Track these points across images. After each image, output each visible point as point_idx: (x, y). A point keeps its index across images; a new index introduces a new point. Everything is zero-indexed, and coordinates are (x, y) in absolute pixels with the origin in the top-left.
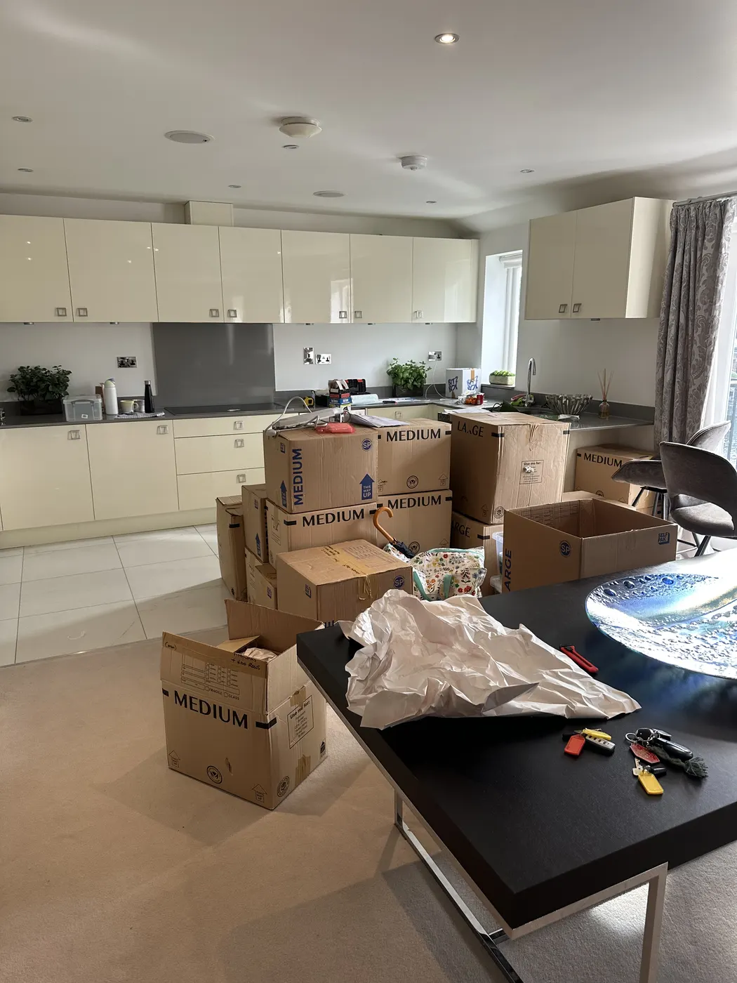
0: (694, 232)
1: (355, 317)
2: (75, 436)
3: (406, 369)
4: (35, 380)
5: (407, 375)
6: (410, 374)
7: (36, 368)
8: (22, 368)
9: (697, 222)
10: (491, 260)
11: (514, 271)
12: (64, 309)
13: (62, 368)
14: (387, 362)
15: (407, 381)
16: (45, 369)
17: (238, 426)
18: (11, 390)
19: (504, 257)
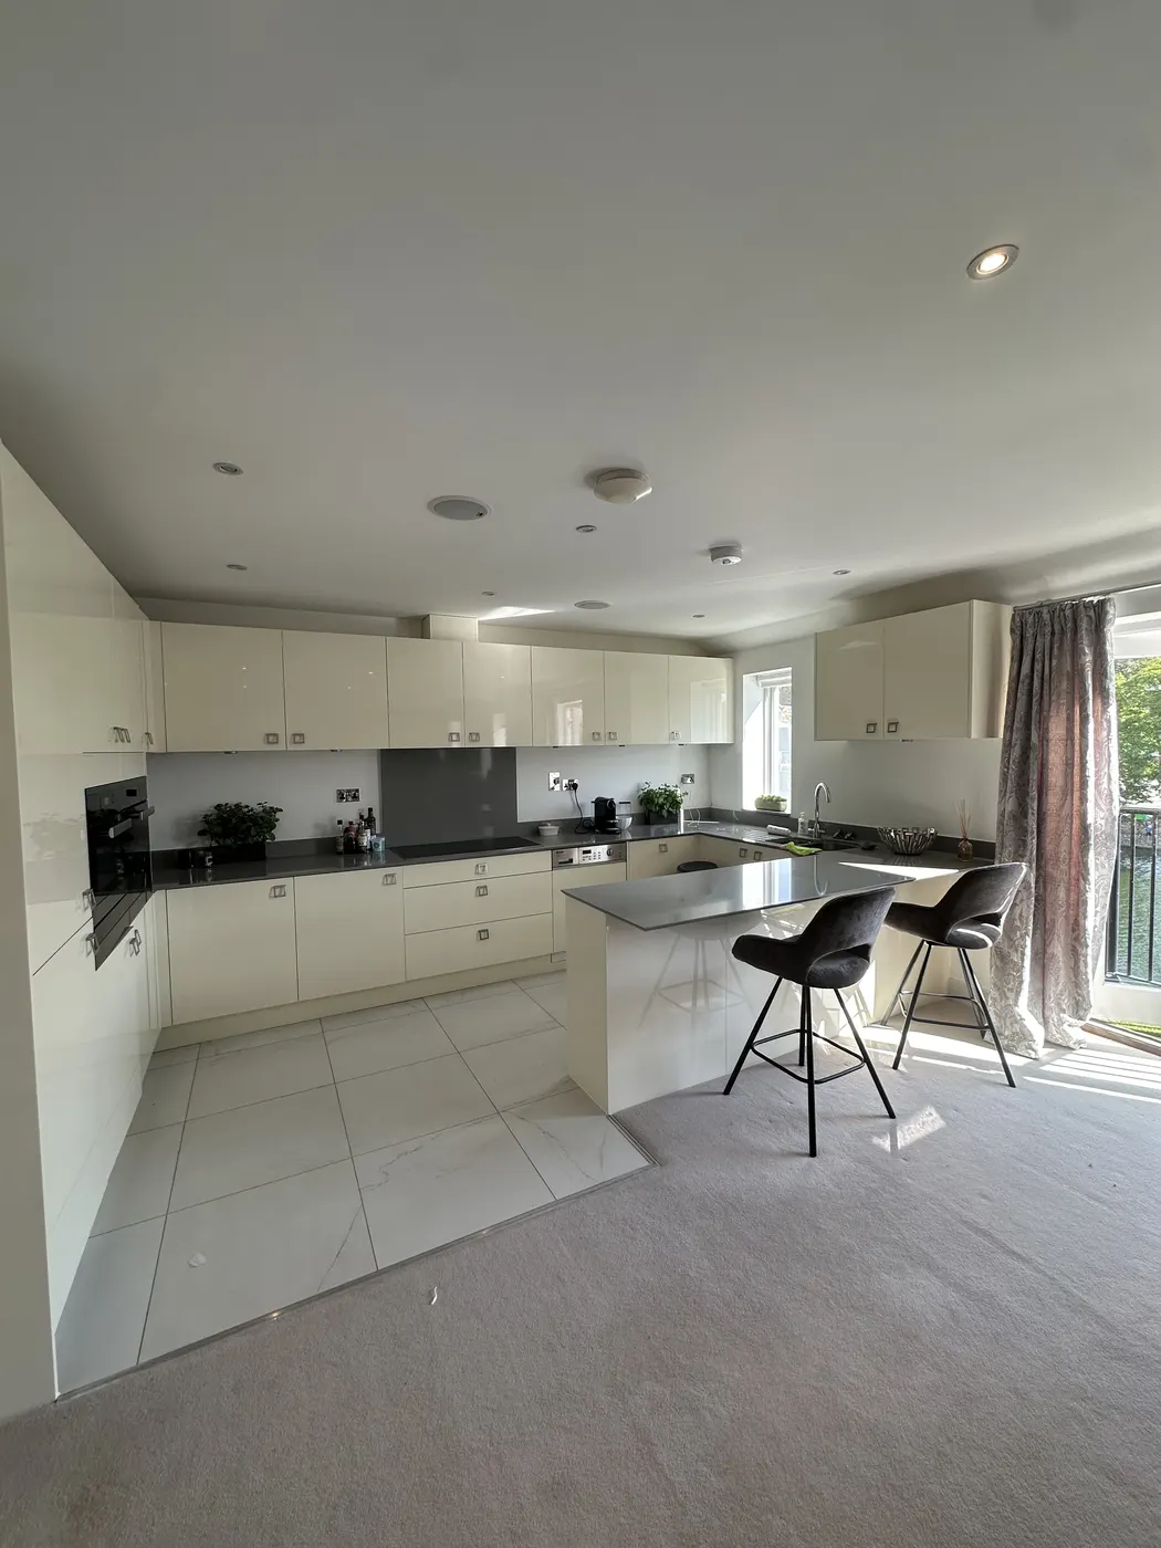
0: (1048, 638)
1: (610, 738)
2: (278, 893)
3: (661, 794)
4: (234, 821)
5: (661, 800)
6: (665, 799)
7: (237, 806)
8: (219, 806)
9: (1052, 626)
10: (747, 679)
11: (772, 690)
12: (276, 735)
13: (267, 805)
14: (638, 785)
15: (662, 806)
16: (247, 807)
17: (480, 870)
18: (201, 833)
19: (761, 676)
